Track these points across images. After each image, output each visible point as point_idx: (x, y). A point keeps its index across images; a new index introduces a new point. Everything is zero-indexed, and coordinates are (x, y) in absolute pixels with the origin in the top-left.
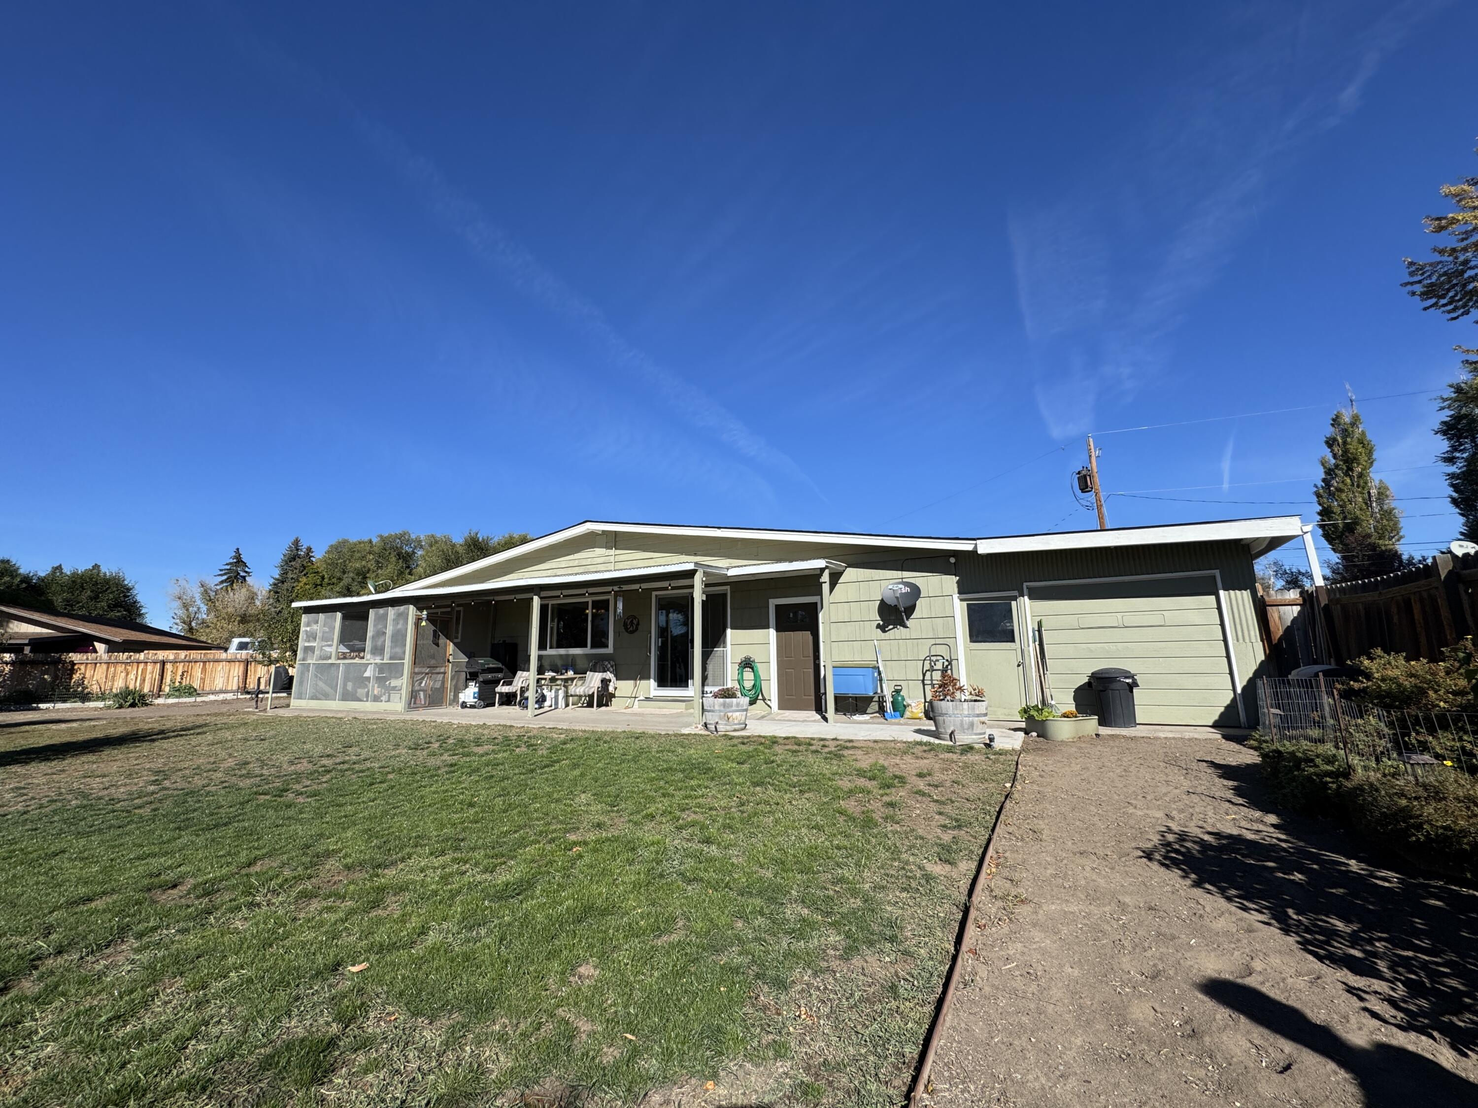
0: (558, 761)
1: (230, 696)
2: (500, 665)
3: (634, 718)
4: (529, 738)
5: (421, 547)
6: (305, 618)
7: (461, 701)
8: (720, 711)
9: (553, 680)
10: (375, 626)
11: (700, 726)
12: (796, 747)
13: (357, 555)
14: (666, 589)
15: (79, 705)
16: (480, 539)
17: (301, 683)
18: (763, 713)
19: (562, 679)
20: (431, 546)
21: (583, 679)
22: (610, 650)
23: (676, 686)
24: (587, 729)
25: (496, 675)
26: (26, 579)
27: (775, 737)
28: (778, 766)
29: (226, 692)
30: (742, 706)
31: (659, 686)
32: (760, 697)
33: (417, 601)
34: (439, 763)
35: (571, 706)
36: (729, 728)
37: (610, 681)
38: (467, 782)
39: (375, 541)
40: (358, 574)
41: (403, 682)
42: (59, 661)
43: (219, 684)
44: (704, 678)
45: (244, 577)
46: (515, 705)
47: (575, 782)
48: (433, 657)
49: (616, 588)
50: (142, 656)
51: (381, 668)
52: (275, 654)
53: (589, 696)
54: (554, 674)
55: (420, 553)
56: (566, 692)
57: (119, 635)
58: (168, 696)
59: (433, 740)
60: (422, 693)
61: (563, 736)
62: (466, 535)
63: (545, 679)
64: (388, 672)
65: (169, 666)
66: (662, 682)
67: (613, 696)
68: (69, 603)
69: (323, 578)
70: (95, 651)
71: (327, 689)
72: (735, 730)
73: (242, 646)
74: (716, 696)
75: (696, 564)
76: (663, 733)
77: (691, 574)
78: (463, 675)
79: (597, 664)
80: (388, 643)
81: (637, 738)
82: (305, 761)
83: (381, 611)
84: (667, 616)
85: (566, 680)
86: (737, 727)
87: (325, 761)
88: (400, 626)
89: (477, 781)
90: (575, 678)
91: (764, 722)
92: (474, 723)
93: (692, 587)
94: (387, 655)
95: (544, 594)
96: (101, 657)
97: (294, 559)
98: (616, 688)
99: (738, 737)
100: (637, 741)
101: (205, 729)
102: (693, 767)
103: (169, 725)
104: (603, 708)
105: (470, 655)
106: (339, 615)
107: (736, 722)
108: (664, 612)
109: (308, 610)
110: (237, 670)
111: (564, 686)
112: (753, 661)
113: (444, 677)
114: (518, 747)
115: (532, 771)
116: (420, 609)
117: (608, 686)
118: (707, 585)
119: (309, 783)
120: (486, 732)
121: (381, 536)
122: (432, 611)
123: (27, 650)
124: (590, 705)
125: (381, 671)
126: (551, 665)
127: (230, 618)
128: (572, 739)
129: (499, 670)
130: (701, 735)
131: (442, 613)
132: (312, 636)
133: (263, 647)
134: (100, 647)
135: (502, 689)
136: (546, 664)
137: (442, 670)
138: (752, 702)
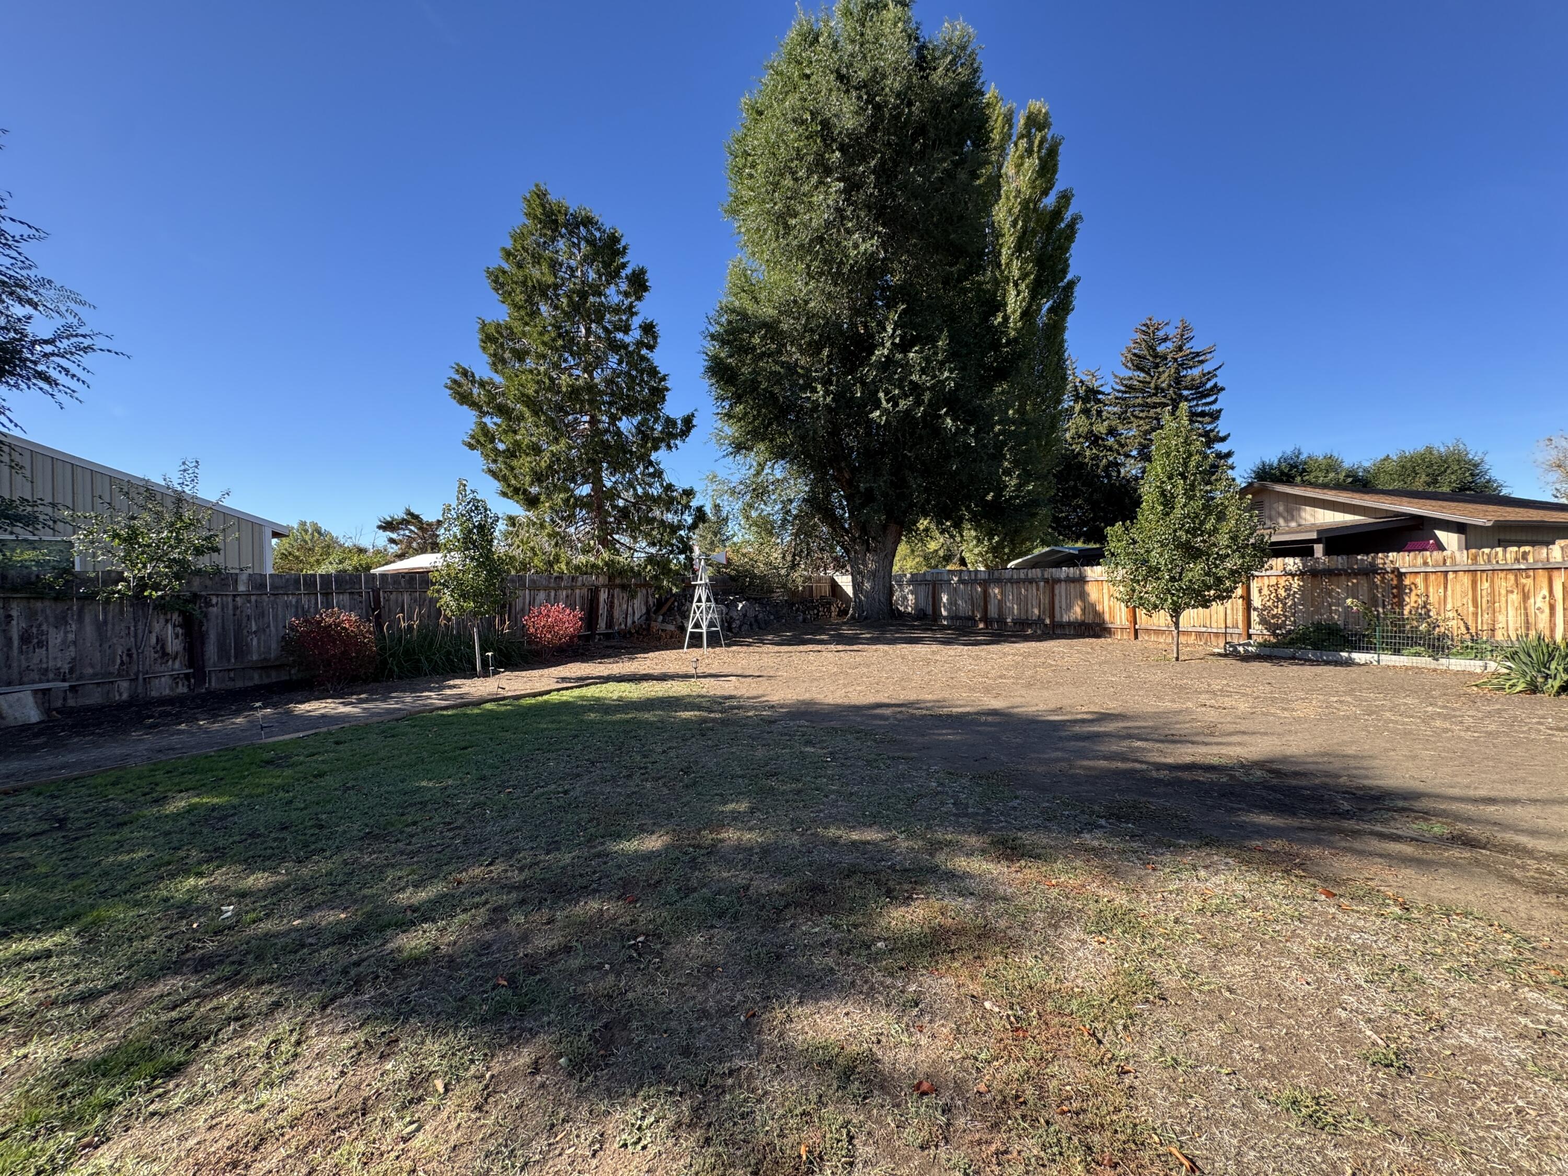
15: (1425, 661)
70: (1440, 547)
96: (1453, 558)
123: (1319, 549)
134: (1449, 539)
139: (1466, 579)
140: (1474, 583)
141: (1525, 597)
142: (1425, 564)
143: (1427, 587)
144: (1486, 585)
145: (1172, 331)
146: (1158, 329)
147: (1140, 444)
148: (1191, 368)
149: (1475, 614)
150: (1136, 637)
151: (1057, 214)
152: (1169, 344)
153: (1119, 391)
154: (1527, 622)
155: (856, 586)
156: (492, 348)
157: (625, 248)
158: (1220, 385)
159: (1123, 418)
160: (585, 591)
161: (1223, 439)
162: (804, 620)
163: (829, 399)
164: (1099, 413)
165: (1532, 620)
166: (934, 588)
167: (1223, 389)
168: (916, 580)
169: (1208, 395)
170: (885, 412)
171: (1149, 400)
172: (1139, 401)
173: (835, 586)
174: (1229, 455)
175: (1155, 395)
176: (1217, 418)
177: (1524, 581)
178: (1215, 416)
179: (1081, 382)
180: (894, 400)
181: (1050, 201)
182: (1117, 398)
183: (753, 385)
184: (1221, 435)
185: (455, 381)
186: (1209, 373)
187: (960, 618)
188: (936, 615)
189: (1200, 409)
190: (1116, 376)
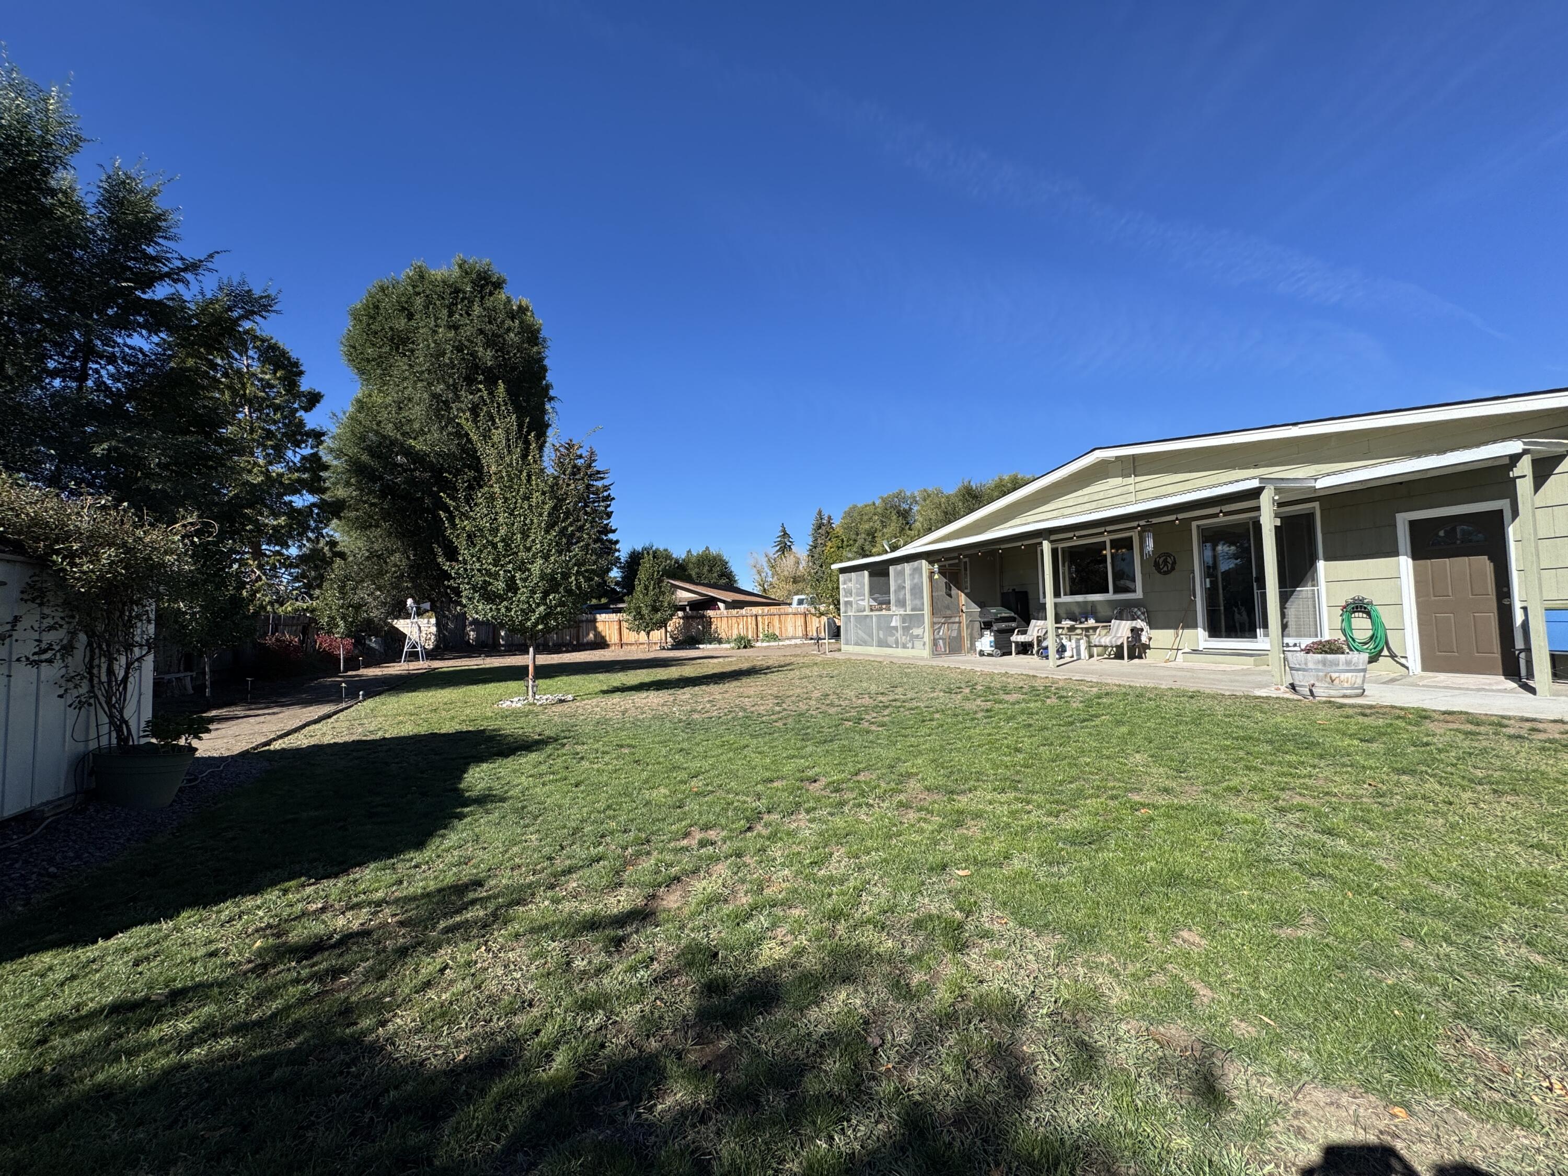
0: (1097, 716)
1: (798, 641)
2: (1013, 614)
3: (1180, 673)
4: (1057, 689)
5: (916, 502)
6: (842, 577)
7: (978, 650)
8: (1318, 670)
9: (1072, 629)
10: (896, 581)
11: (1283, 688)
12: (1470, 727)
13: (865, 518)
14: (1216, 515)
15: (717, 646)
16: (974, 488)
17: (846, 630)
18: (1392, 675)
19: (1082, 629)
20: (925, 500)
21: (1108, 628)
22: (1139, 594)
23: (1236, 637)
24: (1122, 683)
25: (1010, 624)
26: (677, 561)
27: (1424, 710)
28: (1440, 751)
29: (796, 638)
30: (1355, 664)
31: (1210, 636)
32: (1385, 652)
33: (928, 556)
34: (975, 708)
35: (1096, 658)
36: (1333, 692)
37: (1142, 630)
38: (1007, 727)
39: (878, 502)
40: (868, 535)
41: (924, 631)
42: (703, 616)
43: (790, 632)
44: (1284, 627)
45: (790, 546)
46: (1032, 654)
47: (1123, 740)
48: (948, 607)
49: (1142, 523)
50: (743, 611)
51: (904, 618)
52: (822, 608)
53: (1117, 646)
54: (1073, 623)
55: (916, 508)
56: (1089, 642)
57: (729, 596)
58: (763, 641)
59: (963, 685)
60: (941, 641)
61: (1095, 690)
62: (960, 485)
63: (1063, 628)
64: (911, 621)
65: (759, 618)
66: (1214, 631)
67: (1148, 647)
68: (699, 575)
69: (843, 541)
70: (719, 609)
71: (866, 637)
72: (1344, 696)
73: (800, 602)
74: (1308, 651)
75: (1262, 480)
76: (1227, 693)
77: (1255, 493)
78: (977, 625)
79: (1124, 611)
80: (908, 597)
81: (1192, 697)
82: (866, 696)
83: (899, 567)
84: (1214, 550)
85: (1087, 629)
86: (1348, 692)
87: (881, 698)
88: (916, 581)
89: (1016, 728)
90: (1097, 627)
91: (1396, 687)
92: (996, 671)
93: (1258, 509)
94: (908, 608)
95: (1053, 537)
96: (723, 612)
97: (820, 527)
98: (1150, 639)
99: (1352, 706)
100: (1193, 701)
101: (792, 667)
102: (1286, 739)
103: (770, 663)
104: (1136, 661)
105: (981, 605)
106: (866, 573)
107: (1346, 685)
108: (1208, 545)
109: (843, 571)
110: (800, 621)
111: (1086, 636)
112: (1371, 603)
113: (959, 627)
114: (1048, 697)
115: (1072, 723)
116: (931, 563)
117: (1139, 636)
118: (1280, 505)
119: (875, 715)
120: (1009, 680)
121: (882, 498)
122: (941, 564)
123: (688, 608)
124: (1119, 656)
125: (904, 621)
126: (1067, 613)
127: (786, 580)
128: (1107, 694)
129: (1012, 619)
130: (1288, 699)
131: (950, 565)
132: (849, 593)
133: (812, 602)
134: (721, 605)
135: (1017, 638)
136: (1062, 613)
137: (957, 620)
138: (1373, 659)
140: (727, 620)
142: (711, 614)
143: (717, 622)
145: (583, 453)
146: (577, 450)
148: (595, 480)
149: (728, 630)
152: (582, 461)
157: (301, 371)
158: (612, 495)
161: (614, 531)
167: (613, 499)
169: (605, 501)
176: (611, 516)
184: (613, 528)
186: (606, 486)
188: (498, 648)
189: (602, 510)
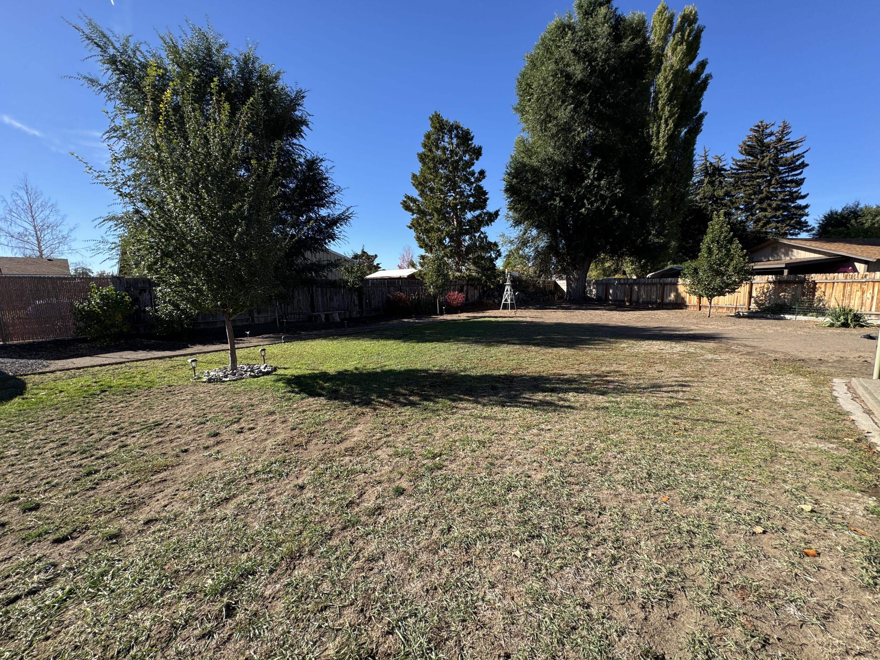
42: (806, 280)
70: (855, 270)
123: (786, 272)
134: (859, 267)
139: (841, 285)
140: (844, 287)
141: (863, 293)
142: (826, 279)
143: (825, 289)
144: (849, 288)
145: (775, 129)
146: (766, 128)
147: (745, 202)
148: (786, 152)
149: (843, 300)
150: (700, 309)
151: (697, 75)
152: (773, 138)
153: (735, 169)
154: (862, 303)
155: (568, 285)
156: (420, 187)
157: (473, 137)
158: (806, 162)
159: (735, 185)
160: (459, 287)
161: (803, 197)
162: (543, 300)
163: (561, 204)
164: (721, 182)
165: (864, 302)
166: (606, 286)
167: (807, 165)
168: (597, 283)
169: (796, 170)
170: (587, 209)
171: (753, 175)
172: (748, 174)
173: (557, 286)
174: (807, 206)
175: (760, 170)
176: (801, 184)
177: (863, 286)
178: (799, 183)
179: (711, 163)
180: (591, 204)
181: (692, 67)
182: (732, 174)
183: (528, 198)
184: (802, 194)
185: (404, 201)
186: (799, 155)
187: (619, 301)
188: (607, 300)
189: (790, 178)
190: (734, 160)
